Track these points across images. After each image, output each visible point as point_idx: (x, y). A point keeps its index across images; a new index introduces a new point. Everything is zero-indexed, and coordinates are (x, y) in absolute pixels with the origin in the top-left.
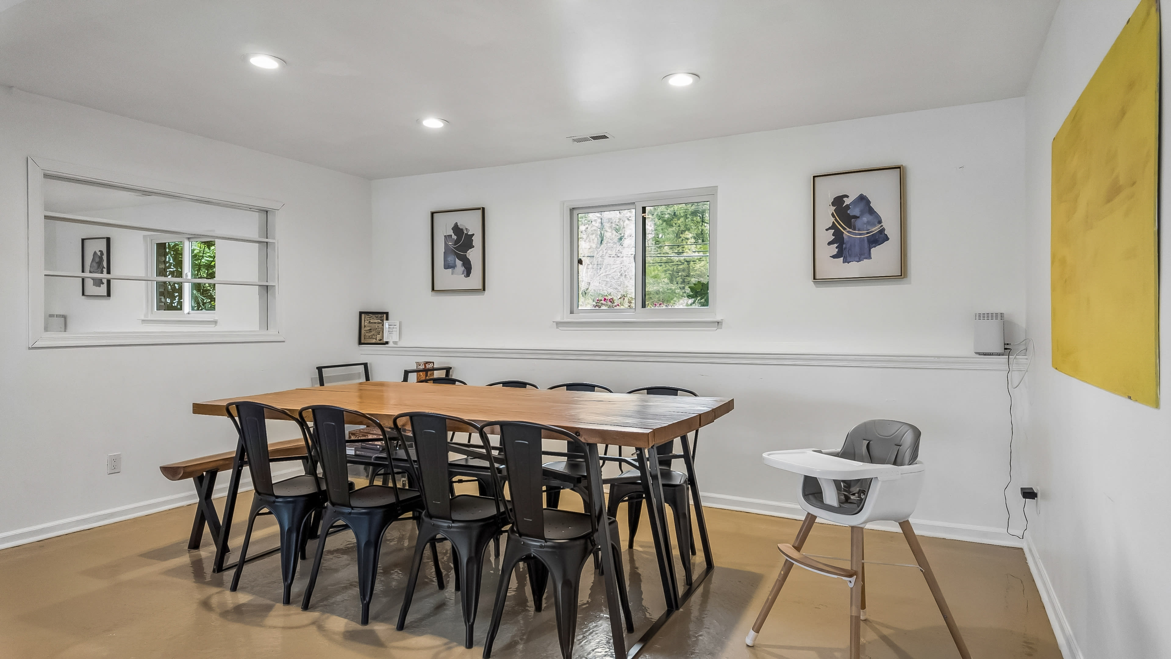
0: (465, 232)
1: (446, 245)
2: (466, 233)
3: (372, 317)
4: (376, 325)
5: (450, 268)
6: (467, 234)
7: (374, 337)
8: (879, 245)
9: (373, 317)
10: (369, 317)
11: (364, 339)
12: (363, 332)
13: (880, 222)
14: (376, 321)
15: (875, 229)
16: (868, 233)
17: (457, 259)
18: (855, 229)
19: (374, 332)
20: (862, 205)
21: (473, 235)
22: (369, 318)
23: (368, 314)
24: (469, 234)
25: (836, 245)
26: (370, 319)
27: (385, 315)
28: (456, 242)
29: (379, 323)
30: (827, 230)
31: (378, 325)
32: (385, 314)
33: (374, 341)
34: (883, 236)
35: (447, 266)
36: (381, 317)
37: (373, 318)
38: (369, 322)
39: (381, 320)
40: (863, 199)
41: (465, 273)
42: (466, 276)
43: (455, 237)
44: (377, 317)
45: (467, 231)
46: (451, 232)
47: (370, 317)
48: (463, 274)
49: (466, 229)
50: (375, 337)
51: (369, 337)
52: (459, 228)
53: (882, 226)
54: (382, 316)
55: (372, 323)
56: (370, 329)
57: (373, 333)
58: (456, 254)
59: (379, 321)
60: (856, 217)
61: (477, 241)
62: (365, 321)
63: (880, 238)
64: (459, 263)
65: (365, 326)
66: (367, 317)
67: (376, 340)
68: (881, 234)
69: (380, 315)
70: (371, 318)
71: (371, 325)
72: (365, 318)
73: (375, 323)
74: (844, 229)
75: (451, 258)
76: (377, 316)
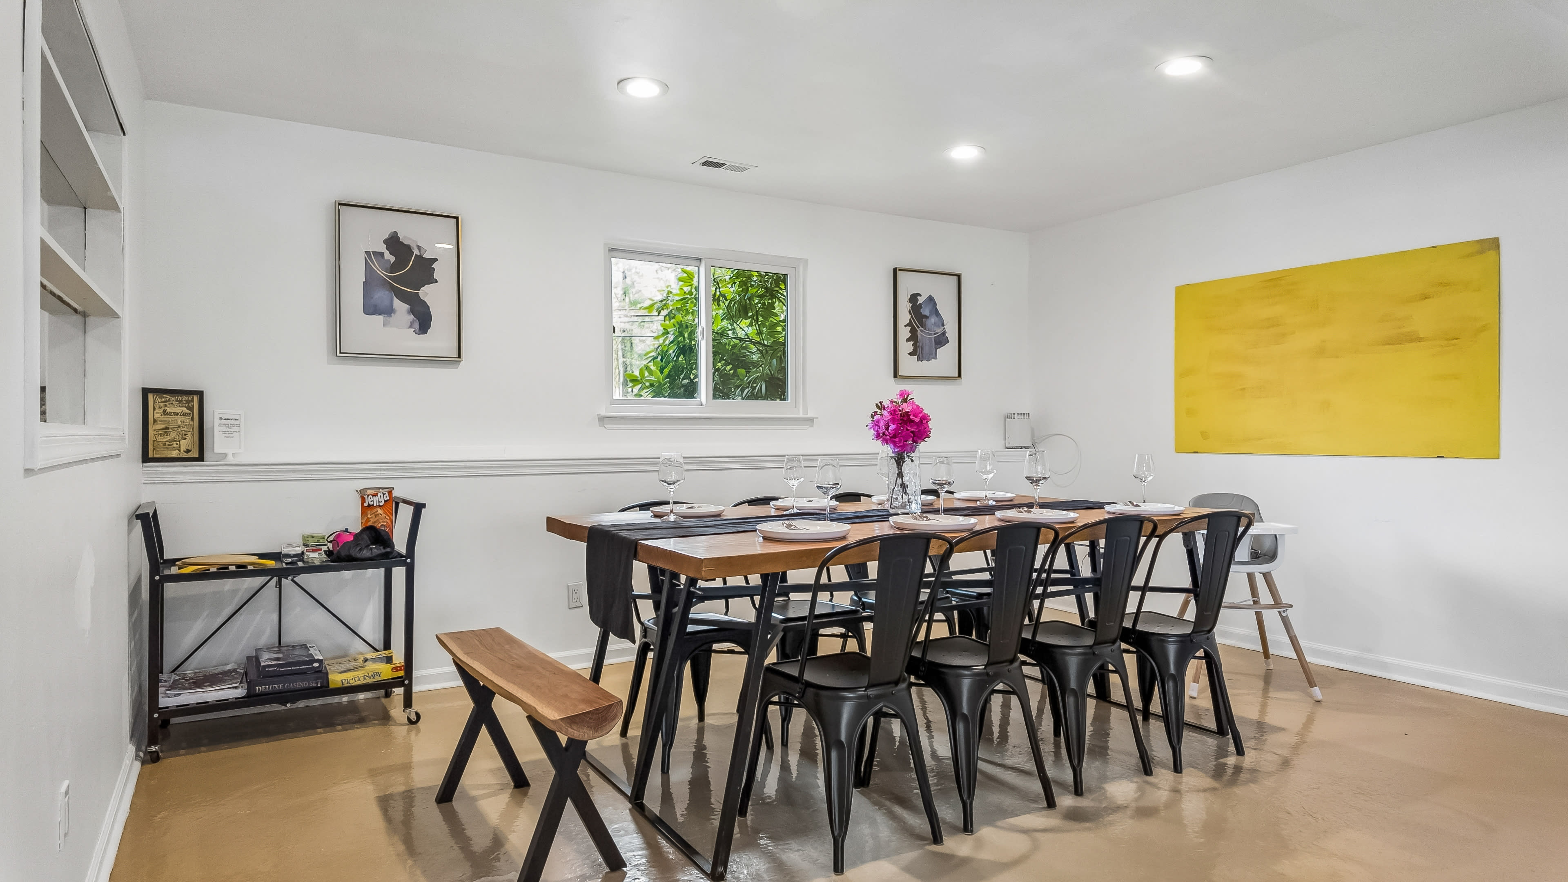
0: (416, 252)
1: (368, 269)
2: (418, 254)
3: (169, 400)
4: (179, 420)
5: (379, 314)
6: (419, 257)
7: (175, 446)
8: (942, 346)
9: (171, 402)
10: (163, 400)
11: (154, 449)
12: (151, 433)
13: (943, 325)
14: (178, 410)
15: (939, 331)
16: (935, 334)
17: (395, 298)
18: (926, 329)
19: (176, 433)
20: (930, 306)
21: (436, 260)
22: (164, 402)
23: (161, 394)
24: (423, 257)
25: (912, 343)
26: (166, 406)
27: (196, 399)
28: (393, 268)
29: (185, 415)
30: (905, 326)
31: (183, 418)
32: (195, 395)
33: (174, 454)
34: (944, 338)
35: (371, 309)
36: (188, 402)
37: (172, 404)
38: (164, 411)
39: (188, 408)
40: (931, 299)
41: (417, 326)
42: (417, 331)
43: (389, 257)
44: (180, 402)
45: (420, 252)
46: (382, 248)
47: (166, 401)
48: (411, 327)
49: (419, 247)
50: (177, 444)
51: (165, 444)
52: (402, 243)
53: (944, 328)
54: (191, 398)
55: (170, 414)
56: (167, 428)
57: (173, 435)
58: (393, 289)
59: (185, 410)
60: (927, 317)
61: (443, 271)
62: (154, 409)
63: (942, 340)
64: (401, 307)
65: (155, 421)
66: (159, 400)
67: (179, 450)
68: (944, 336)
69: (185, 398)
70: (167, 404)
71: (167, 418)
72: (154, 402)
73: (176, 414)
74: (918, 327)
75: (381, 296)
76: (180, 398)
